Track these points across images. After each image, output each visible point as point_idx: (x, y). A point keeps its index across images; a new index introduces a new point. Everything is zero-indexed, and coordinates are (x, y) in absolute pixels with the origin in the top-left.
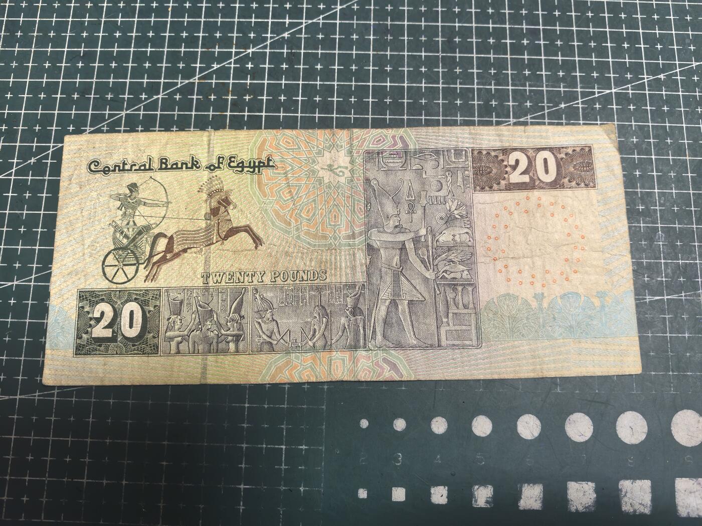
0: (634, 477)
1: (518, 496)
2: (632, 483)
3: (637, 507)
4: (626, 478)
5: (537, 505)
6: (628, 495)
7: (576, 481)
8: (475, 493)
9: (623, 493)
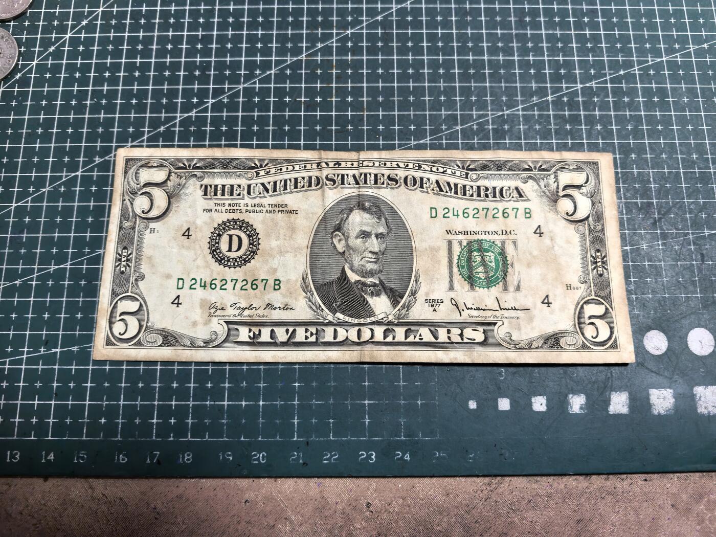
0: (706, 383)
1: (607, 402)
2: (705, 389)
3: (710, 409)
4: (699, 384)
5: (625, 410)
6: (702, 399)
7: (656, 388)
8: (571, 401)
9: (698, 397)
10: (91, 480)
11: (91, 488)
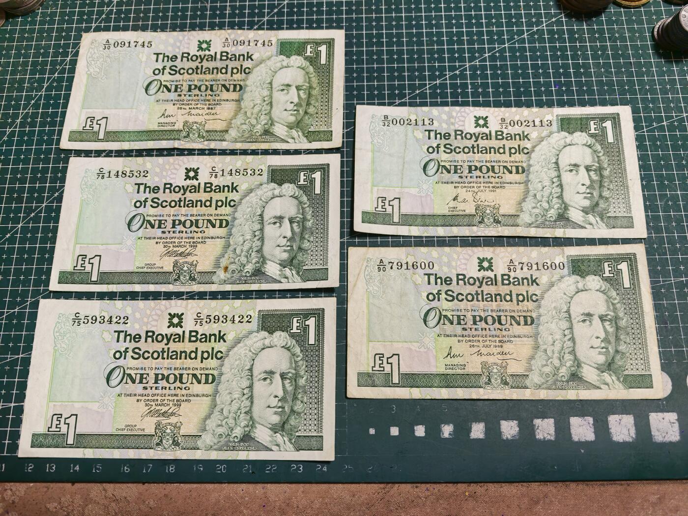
0: (543, 417)
1: (469, 430)
2: (542, 421)
3: (546, 435)
4: (538, 418)
5: (481, 436)
6: (540, 428)
7: (505, 420)
8: (442, 429)
9: (536, 427)
10: (104, 484)
11: (104, 490)
